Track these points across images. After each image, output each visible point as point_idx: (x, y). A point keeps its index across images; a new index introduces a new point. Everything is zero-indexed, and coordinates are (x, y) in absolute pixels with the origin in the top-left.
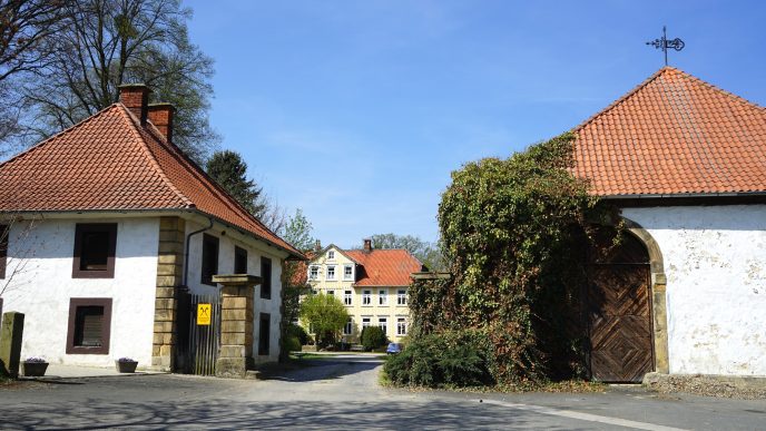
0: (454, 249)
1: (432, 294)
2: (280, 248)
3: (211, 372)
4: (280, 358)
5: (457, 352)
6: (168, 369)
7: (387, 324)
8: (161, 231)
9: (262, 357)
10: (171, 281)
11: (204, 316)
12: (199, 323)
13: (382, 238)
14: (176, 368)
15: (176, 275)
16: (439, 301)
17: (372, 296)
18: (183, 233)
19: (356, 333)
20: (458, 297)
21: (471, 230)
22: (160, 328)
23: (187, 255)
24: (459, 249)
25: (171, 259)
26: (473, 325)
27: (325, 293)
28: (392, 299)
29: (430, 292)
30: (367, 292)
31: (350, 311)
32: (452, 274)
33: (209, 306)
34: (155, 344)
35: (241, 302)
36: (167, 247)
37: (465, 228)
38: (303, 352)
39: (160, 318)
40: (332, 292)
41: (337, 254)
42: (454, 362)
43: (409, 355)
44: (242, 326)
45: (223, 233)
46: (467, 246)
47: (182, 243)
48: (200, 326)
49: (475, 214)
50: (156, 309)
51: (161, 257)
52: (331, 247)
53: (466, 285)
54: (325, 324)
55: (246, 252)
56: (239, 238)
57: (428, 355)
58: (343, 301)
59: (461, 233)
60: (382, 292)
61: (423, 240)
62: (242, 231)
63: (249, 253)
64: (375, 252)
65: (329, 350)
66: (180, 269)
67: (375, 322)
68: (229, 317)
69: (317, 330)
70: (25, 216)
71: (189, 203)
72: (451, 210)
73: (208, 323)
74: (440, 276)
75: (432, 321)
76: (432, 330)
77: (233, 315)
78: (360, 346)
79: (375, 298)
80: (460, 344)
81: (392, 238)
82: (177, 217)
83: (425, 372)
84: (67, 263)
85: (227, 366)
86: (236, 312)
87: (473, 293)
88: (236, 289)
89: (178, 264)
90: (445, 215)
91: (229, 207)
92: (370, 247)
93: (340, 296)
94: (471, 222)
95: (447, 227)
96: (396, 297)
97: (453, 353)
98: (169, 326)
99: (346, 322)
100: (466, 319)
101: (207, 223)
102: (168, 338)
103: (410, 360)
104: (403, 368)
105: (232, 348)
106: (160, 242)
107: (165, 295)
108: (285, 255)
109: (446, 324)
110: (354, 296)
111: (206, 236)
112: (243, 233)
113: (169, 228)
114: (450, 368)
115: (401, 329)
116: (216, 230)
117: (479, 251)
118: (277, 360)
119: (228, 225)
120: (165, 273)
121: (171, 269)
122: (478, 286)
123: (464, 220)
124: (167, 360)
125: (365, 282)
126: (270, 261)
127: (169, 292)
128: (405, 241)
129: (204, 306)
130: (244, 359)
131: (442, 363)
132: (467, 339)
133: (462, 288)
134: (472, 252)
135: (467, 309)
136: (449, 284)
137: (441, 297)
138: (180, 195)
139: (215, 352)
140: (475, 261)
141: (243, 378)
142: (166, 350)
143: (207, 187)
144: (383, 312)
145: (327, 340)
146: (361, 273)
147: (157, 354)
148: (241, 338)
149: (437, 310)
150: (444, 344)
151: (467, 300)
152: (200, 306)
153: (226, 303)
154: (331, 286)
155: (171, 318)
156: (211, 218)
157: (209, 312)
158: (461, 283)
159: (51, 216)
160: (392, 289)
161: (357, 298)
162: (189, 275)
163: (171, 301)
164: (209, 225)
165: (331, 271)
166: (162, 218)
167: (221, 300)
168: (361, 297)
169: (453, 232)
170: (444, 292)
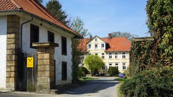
0: (156, 25)
1: (144, 49)
2: (70, 32)
3: (34, 90)
4: (73, 81)
5: (161, 80)
6: (13, 89)
7: (119, 66)
8: (8, 22)
9: (63, 81)
10: (13, 46)
11: (30, 63)
12: (28, 66)
13: (116, 33)
14: (17, 88)
15: (15, 43)
16: (148, 53)
17: (112, 55)
18: (19, 23)
19: (107, 69)
20: (159, 50)
21: (166, 14)
22: (9, 70)
23: (22, 34)
24: (159, 25)
25: (13, 36)
26: (167, 64)
27: (94, 54)
28: (120, 56)
29: (143, 48)
30: (110, 54)
31: (104, 61)
32: (155, 38)
33: (32, 58)
34: (7, 77)
35: (47, 56)
36: (11, 30)
37: (163, 13)
38: (87, 77)
39: (10, 65)
40: (97, 54)
41: (98, 39)
42: (160, 85)
43: (133, 81)
44: (48, 68)
45: (41, 24)
46: (163, 23)
47: (19, 28)
48: (29, 68)
49: (167, 5)
50: (7, 60)
51: (8, 35)
52: (96, 36)
53: (163, 44)
54: (94, 66)
55: (53, 34)
56: (50, 28)
57: (145, 81)
58: (101, 57)
59: (160, 15)
60: (116, 54)
61: (131, 34)
62: (50, 23)
63: (55, 34)
64: (113, 38)
65: (96, 76)
66: (18, 41)
67: (114, 65)
68: (42, 64)
69: (92, 69)
71: (19, 7)
72: (153, 4)
73: (32, 66)
74: (148, 39)
75: (144, 63)
76: (145, 68)
77: (43, 62)
78: (108, 75)
79: (113, 56)
80: (162, 75)
81: (119, 33)
82: (15, 15)
83: (143, 91)
85: (41, 88)
86: (45, 61)
87: (167, 48)
88: (44, 50)
89: (16, 38)
90: (151, 7)
91: (46, 14)
92: (111, 36)
93: (100, 55)
94: (165, 9)
95: (151, 13)
96: (122, 55)
97: (159, 80)
98: (13, 69)
99: (103, 66)
100: (163, 61)
101: (30, 18)
102: (13, 74)
103: (135, 84)
104: (131, 89)
105: (44, 79)
106: (8, 28)
107: (11, 53)
108: (73, 36)
109: (153, 64)
110: (105, 55)
111: (31, 25)
112: (51, 24)
113: (11, 21)
114: (157, 88)
115: (124, 68)
116: (37, 23)
117: (170, 25)
118: (71, 82)
119: (42, 20)
120: (10, 43)
121: (13, 41)
122: (169, 44)
123: (161, 8)
124: (13, 85)
125: (109, 50)
126: (66, 38)
127: (13, 52)
128: (125, 34)
129: (30, 58)
130: (49, 84)
131: (153, 86)
132: (166, 72)
133: (160, 46)
134: (166, 25)
135: (164, 56)
136: (154, 43)
137: (149, 50)
138: (16, 4)
139: (36, 81)
140: (168, 30)
141: (49, 93)
142: (12, 80)
143: (35, 4)
144: (117, 61)
145: (95, 72)
146: (108, 46)
147: (8, 82)
148: (47, 74)
149: (147, 57)
150: (153, 75)
151: (164, 51)
152: (28, 58)
153: (40, 56)
154: (96, 52)
155: (14, 65)
156: (32, 15)
157: (32, 61)
158: (160, 42)
160: (120, 52)
161: (107, 56)
162: (23, 44)
163: (14, 56)
164: (31, 19)
165: (96, 46)
166: (8, 16)
167: (37, 55)
168: (108, 56)
169: (155, 15)
170: (151, 48)
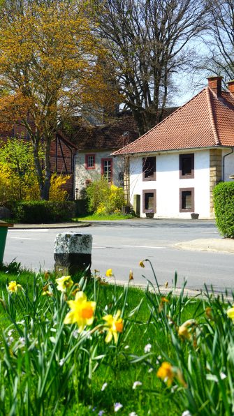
8: (210, 156)
10: (214, 178)
15: (217, 176)
18: (221, 156)
22: (212, 200)
23: (224, 166)
25: (214, 169)
34: (210, 207)
36: (213, 163)
47: (221, 161)
51: (211, 168)
66: (220, 173)
70: (161, 153)
82: (216, 149)
84: (177, 173)
89: (218, 171)
106: (210, 161)
113: (214, 154)
120: (213, 175)
121: (215, 173)
127: (214, 183)
147: (212, 212)
159: (169, 152)
162: (226, 175)
166: (210, 150)
